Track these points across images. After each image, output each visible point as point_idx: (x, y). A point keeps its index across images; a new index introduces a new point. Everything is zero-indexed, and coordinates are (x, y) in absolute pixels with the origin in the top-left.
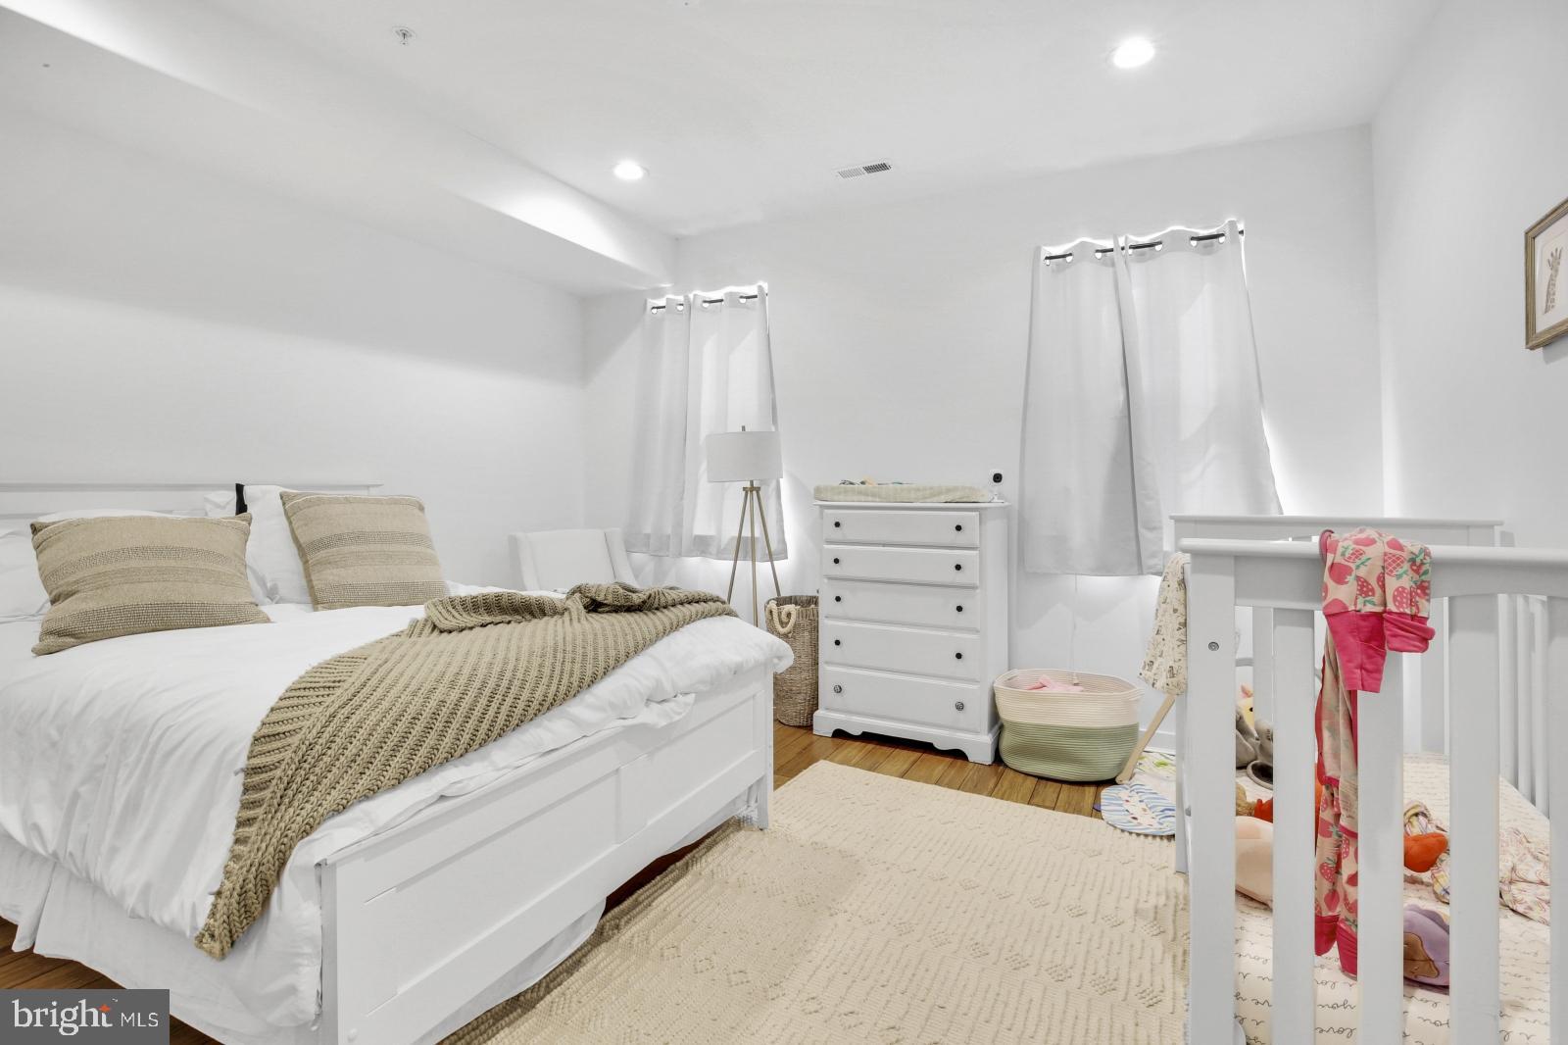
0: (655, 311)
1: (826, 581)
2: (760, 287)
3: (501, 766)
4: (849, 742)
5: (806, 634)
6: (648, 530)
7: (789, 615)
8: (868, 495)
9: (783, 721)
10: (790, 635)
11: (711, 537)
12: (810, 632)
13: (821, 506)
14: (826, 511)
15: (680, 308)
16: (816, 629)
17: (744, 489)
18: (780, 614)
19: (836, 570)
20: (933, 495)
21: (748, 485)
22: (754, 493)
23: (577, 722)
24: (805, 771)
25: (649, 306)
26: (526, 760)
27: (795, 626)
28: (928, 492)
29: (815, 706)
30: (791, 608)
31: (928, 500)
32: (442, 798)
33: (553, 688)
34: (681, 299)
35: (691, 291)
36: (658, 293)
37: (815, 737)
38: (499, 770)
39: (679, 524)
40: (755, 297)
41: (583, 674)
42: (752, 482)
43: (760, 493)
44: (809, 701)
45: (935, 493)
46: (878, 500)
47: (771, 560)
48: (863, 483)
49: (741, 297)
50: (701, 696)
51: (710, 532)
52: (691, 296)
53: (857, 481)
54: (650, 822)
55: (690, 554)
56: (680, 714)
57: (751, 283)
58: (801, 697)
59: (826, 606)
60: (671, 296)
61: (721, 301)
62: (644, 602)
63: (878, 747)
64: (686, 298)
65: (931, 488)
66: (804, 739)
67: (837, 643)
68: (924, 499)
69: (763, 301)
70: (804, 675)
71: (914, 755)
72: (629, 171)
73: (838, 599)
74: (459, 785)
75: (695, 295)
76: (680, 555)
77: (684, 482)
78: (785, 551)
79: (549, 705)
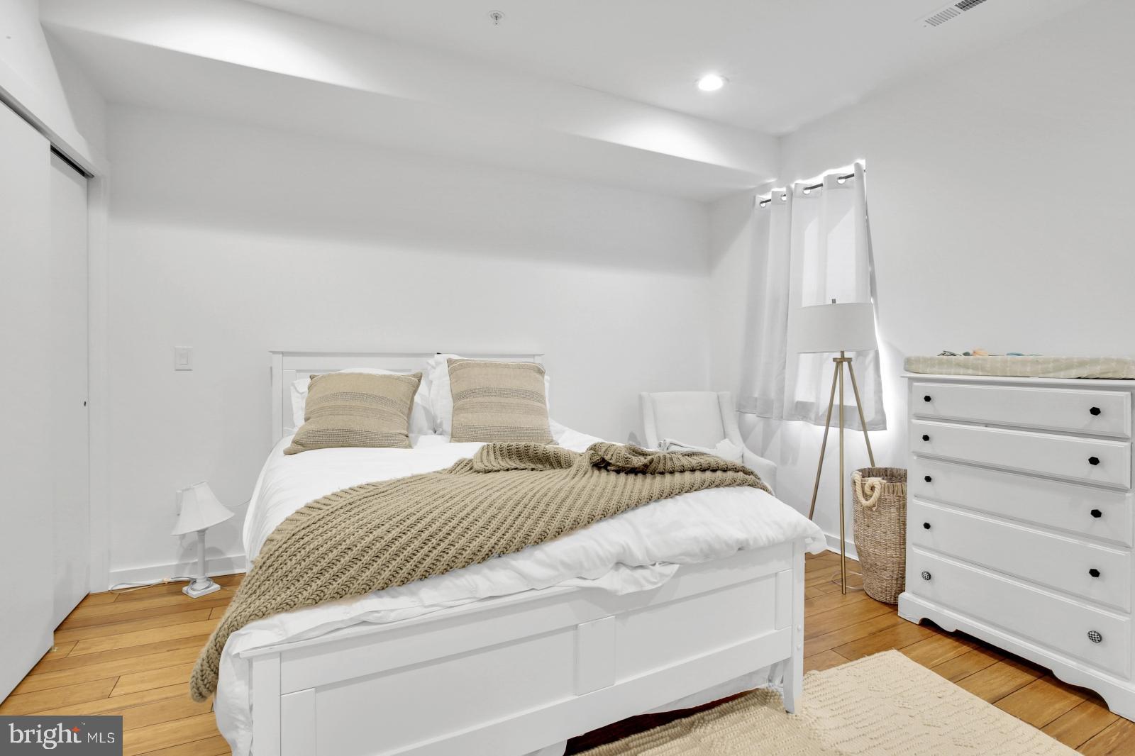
0: (764, 205)
1: (915, 458)
2: (858, 166)
3: (427, 604)
4: (939, 636)
5: (893, 510)
6: (756, 395)
7: (873, 488)
8: (968, 368)
9: (869, 594)
10: (874, 509)
11: (812, 404)
12: (899, 509)
13: (910, 379)
14: (916, 384)
15: (784, 198)
16: (903, 507)
17: (835, 360)
18: (863, 486)
19: (926, 448)
20: (1058, 369)
21: (838, 356)
22: (845, 364)
23: (523, 576)
24: (867, 658)
25: (758, 202)
26: (461, 602)
27: (880, 499)
28: (1051, 365)
29: (902, 589)
30: (876, 481)
31: (1051, 375)
32: (364, 623)
33: (493, 541)
34: (784, 190)
35: (792, 181)
36: (765, 188)
37: (899, 619)
38: (426, 607)
39: (781, 390)
40: (853, 175)
41: (531, 530)
42: (842, 353)
43: (852, 363)
44: (897, 579)
45: (1062, 366)
46: (980, 373)
47: (865, 430)
48: (967, 354)
49: (840, 178)
50: (685, 568)
51: (812, 399)
52: (793, 186)
53: (959, 351)
54: (618, 683)
55: (791, 417)
56: (655, 583)
57: (846, 163)
58: (889, 573)
59: (914, 484)
60: (775, 189)
61: (821, 185)
62: (646, 466)
63: (975, 652)
64: (789, 188)
65: (1056, 360)
66: (886, 620)
67: (927, 526)
68: (1045, 373)
69: (861, 177)
70: (890, 552)
71: (1025, 677)
72: (711, 82)
73: (928, 479)
74: (376, 615)
75: (796, 184)
76: (781, 418)
77: (786, 355)
78: (884, 422)
79: (484, 556)
